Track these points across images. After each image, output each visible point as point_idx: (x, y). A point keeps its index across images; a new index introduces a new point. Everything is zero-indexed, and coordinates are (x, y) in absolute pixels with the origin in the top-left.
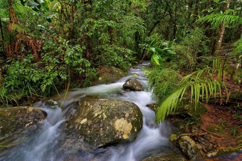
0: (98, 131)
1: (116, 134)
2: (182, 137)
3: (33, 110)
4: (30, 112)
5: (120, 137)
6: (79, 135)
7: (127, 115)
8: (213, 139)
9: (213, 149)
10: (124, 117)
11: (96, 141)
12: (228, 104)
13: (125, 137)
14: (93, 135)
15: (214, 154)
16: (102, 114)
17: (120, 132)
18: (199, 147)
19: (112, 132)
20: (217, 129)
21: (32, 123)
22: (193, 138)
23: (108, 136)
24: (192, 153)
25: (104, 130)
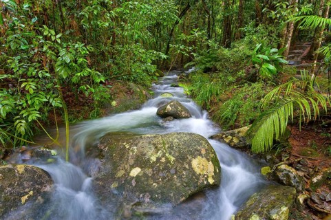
0: (171, 180)
1: (198, 179)
2: (279, 167)
3: (26, 170)
4: (22, 174)
5: (205, 182)
6: (138, 194)
7: (203, 152)
8: (309, 163)
9: (316, 173)
10: (200, 155)
11: (172, 195)
12: (311, 123)
13: (211, 181)
14: (165, 188)
15: (319, 177)
16: (164, 155)
17: (204, 176)
18: (301, 174)
19: (192, 177)
20: (309, 152)
21: (31, 193)
22: (290, 165)
23: (188, 185)
24: (297, 182)
25: (180, 177)
